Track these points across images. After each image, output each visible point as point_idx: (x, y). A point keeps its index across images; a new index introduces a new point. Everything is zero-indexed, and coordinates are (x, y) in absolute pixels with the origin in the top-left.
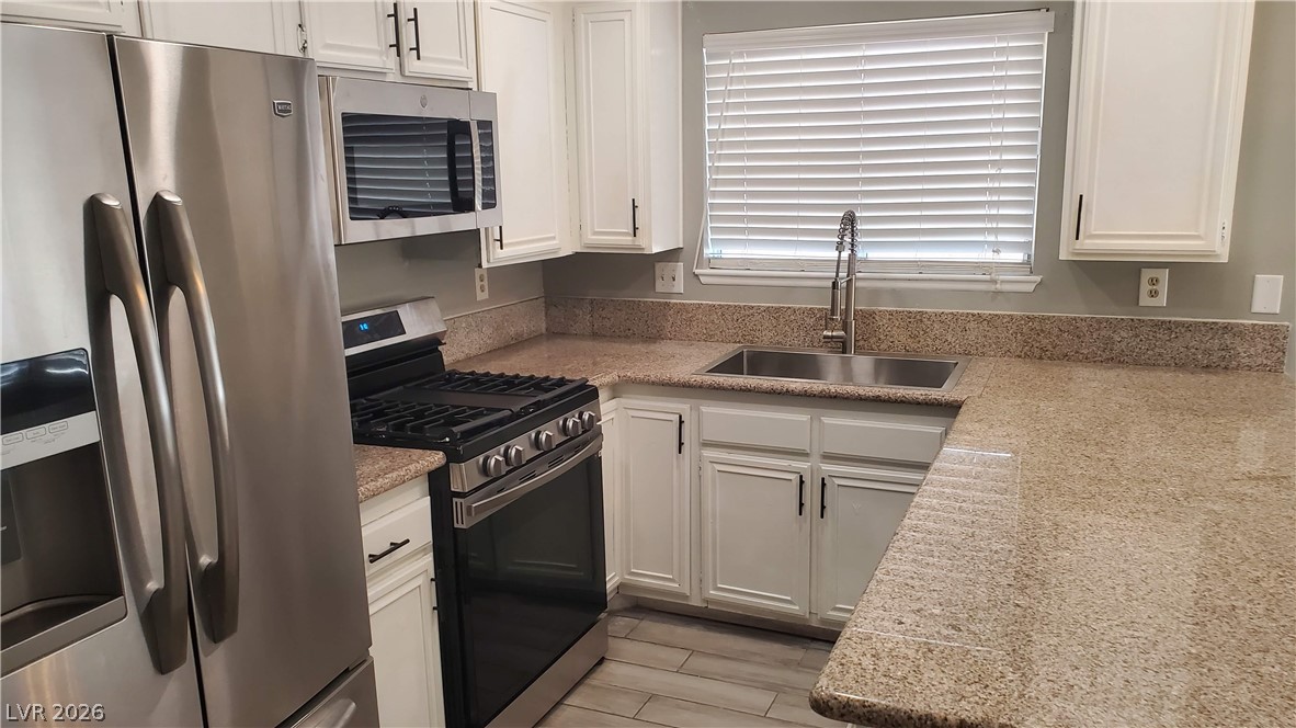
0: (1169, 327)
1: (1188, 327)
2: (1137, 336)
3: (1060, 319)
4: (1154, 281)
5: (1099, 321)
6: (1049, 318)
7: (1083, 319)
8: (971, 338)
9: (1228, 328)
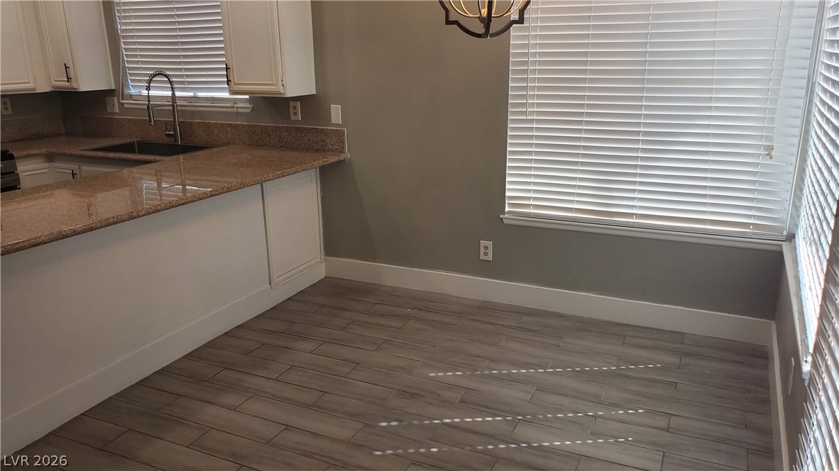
0: (301, 130)
1: (308, 130)
2: (290, 135)
3: (261, 126)
4: (295, 108)
5: (275, 127)
6: (257, 126)
7: (269, 126)
8: (230, 135)
9: (322, 131)
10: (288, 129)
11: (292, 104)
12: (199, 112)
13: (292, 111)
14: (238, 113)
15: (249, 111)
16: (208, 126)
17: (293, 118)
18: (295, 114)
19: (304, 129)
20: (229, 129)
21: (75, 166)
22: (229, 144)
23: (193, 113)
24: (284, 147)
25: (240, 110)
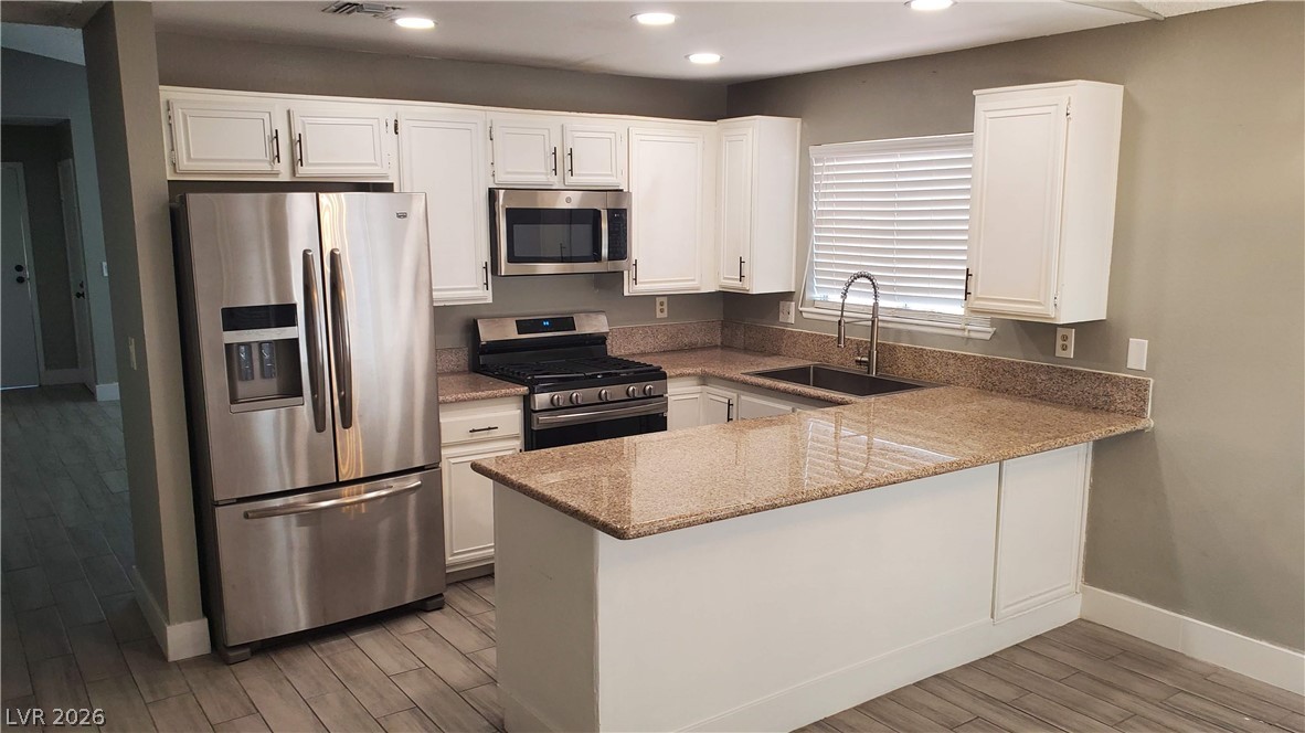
0: (1071, 374)
1: (1084, 375)
2: (1051, 379)
3: (1003, 362)
4: (1065, 338)
5: (1028, 366)
6: (997, 360)
7: (1018, 363)
8: (951, 371)
9: (1108, 378)
10: (1049, 370)
11: (1060, 332)
12: (909, 332)
13: (1059, 342)
14: (968, 339)
15: (988, 337)
16: (919, 354)
17: (1059, 353)
18: (1064, 348)
19: (1079, 373)
20: (951, 362)
21: (732, 394)
22: (948, 383)
23: (899, 332)
24: (1039, 397)
25: (973, 335)
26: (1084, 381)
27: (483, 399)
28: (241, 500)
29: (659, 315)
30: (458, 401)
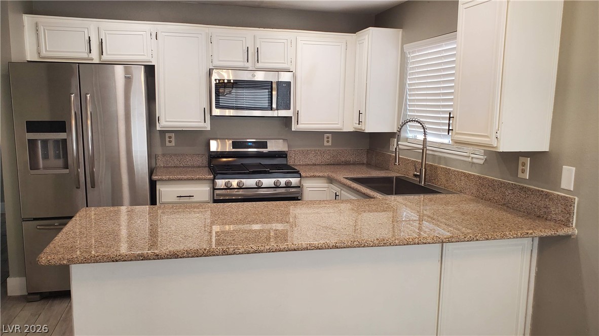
0: (525, 190)
1: (533, 191)
2: (514, 193)
4: (524, 164)
5: (501, 183)
6: (485, 178)
7: (496, 181)
8: (462, 184)
9: (547, 195)
10: (513, 187)
11: (522, 159)
13: (520, 167)
14: (473, 163)
15: (482, 162)
16: (448, 171)
17: (520, 175)
18: (523, 171)
19: (529, 189)
20: (463, 178)
21: (337, 189)
22: (461, 192)
23: (440, 157)
24: (507, 206)
25: (475, 161)
26: (532, 196)
27: (185, 180)
28: (35, 219)
29: (326, 144)
30: (169, 180)
